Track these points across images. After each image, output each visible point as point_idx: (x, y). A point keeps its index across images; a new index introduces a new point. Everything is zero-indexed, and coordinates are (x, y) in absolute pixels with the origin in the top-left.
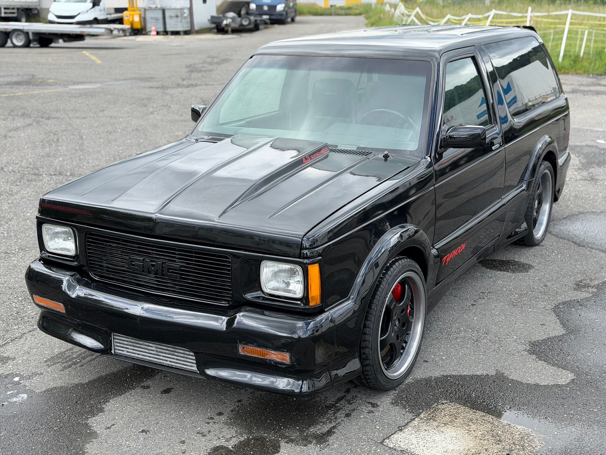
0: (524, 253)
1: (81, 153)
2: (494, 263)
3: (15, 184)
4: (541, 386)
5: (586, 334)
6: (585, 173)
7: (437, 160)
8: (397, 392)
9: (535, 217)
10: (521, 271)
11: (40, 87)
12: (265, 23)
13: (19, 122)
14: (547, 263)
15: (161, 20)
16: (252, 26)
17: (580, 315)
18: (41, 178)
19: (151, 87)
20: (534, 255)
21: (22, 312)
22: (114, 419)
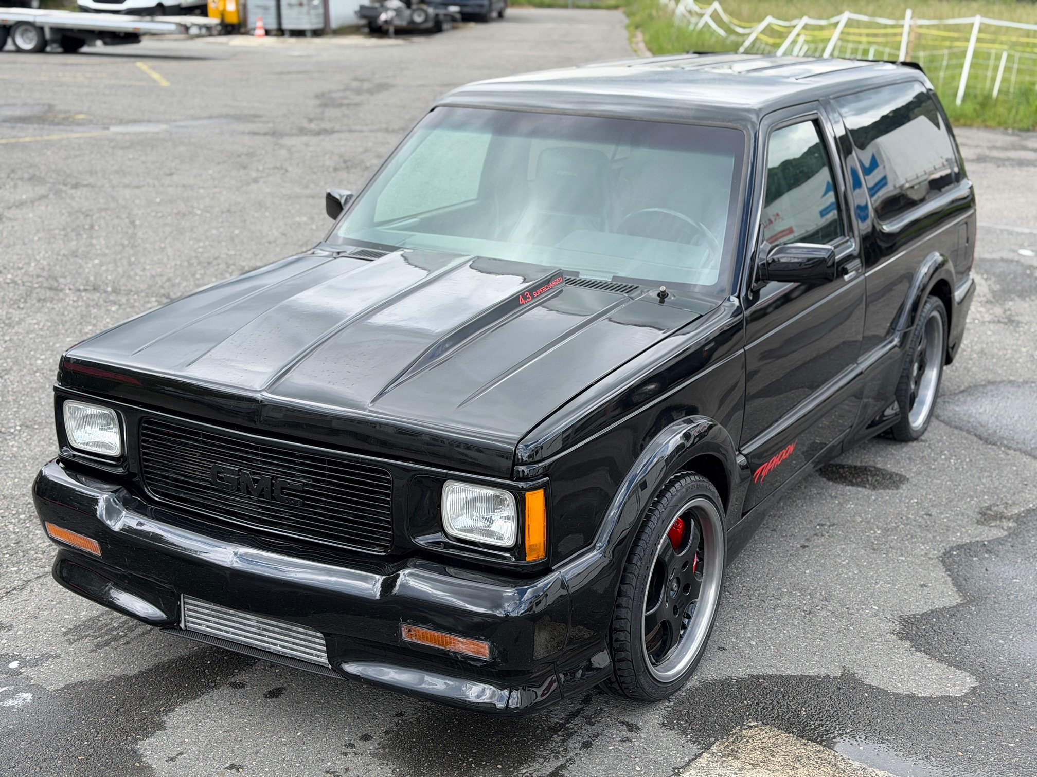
0: (892, 454)
1: (131, 252)
2: (841, 471)
3: (16, 306)
4: (919, 698)
5: (997, 605)
6: (998, 310)
7: (749, 303)
8: (672, 704)
9: (913, 393)
10: (886, 487)
11: (61, 127)
12: (452, 19)
13: (26, 193)
14: (932, 473)
15: (273, 11)
16: (430, 24)
17: (986, 570)
18: (61, 295)
19: (255, 133)
20: (910, 459)
21: (25, 541)
22: (183, 743)
